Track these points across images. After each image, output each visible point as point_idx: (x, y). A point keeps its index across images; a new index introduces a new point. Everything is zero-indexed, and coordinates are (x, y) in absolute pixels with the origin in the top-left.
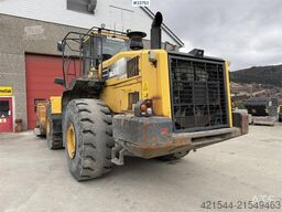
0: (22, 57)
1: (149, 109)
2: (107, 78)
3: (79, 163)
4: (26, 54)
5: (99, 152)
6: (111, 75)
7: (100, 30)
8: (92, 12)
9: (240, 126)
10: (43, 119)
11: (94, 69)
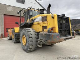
0: (3, 16)
1: (52, 31)
2: (33, 22)
3: (28, 47)
4: (4, 15)
5: (34, 43)
6: (35, 21)
7: (31, 8)
8: (24, 3)
9: (74, 36)
10: (11, 34)
11: (29, 19)
